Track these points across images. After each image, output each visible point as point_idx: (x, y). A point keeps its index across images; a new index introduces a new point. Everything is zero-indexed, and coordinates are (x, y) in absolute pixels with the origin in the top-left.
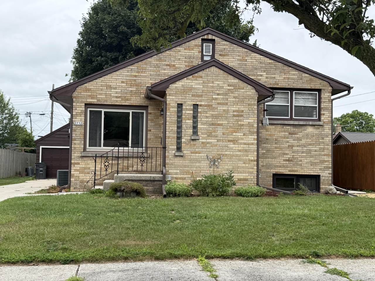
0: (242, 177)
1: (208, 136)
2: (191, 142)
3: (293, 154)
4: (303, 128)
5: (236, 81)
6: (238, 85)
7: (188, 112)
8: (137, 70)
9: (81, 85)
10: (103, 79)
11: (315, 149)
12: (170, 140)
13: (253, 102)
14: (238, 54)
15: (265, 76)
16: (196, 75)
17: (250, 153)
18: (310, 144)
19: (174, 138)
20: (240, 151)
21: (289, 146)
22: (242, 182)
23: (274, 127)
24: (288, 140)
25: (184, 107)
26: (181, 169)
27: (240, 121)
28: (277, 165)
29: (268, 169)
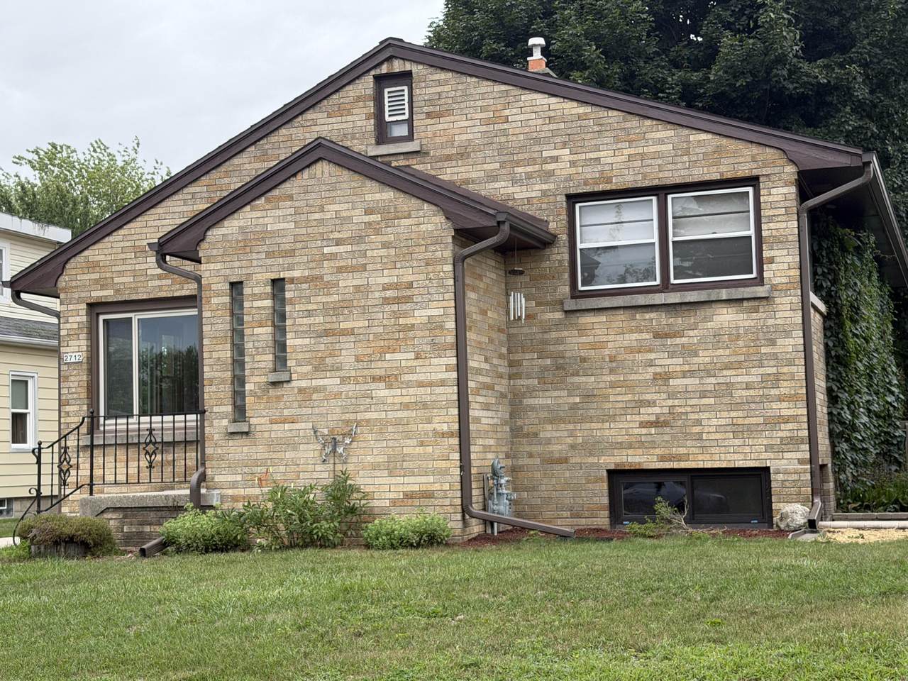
0: (416, 488)
1: (316, 369)
2: (270, 390)
3: (670, 402)
4: (701, 313)
5: (388, 195)
6: (395, 208)
7: (258, 303)
8: (206, 195)
9: (75, 256)
10: (126, 233)
11: (746, 379)
12: (214, 388)
13: (439, 254)
14: (480, 103)
15: (567, 158)
16: (276, 192)
17: (436, 411)
18: (726, 366)
19: (223, 381)
20: (406, 406)
21: (656, 377)
22: (417, 502)
23: (603, 319)
24: (652, 356)
25: (247, 291)
26: (246, 471)
27: (405, 314)
28: (620, 441)
29: (591, 455)
